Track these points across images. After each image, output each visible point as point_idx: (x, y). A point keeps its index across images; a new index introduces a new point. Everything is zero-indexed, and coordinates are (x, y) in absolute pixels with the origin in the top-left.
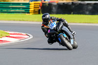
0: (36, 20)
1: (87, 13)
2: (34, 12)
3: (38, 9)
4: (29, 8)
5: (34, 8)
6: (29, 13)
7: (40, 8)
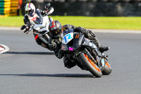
0: (14, 24)
1: (88, 13)
2: (11, 13)
3: (16, 8)
4: (4, 8)
5: (11, 7)
6: (3, 14)
7: (19, 7)
